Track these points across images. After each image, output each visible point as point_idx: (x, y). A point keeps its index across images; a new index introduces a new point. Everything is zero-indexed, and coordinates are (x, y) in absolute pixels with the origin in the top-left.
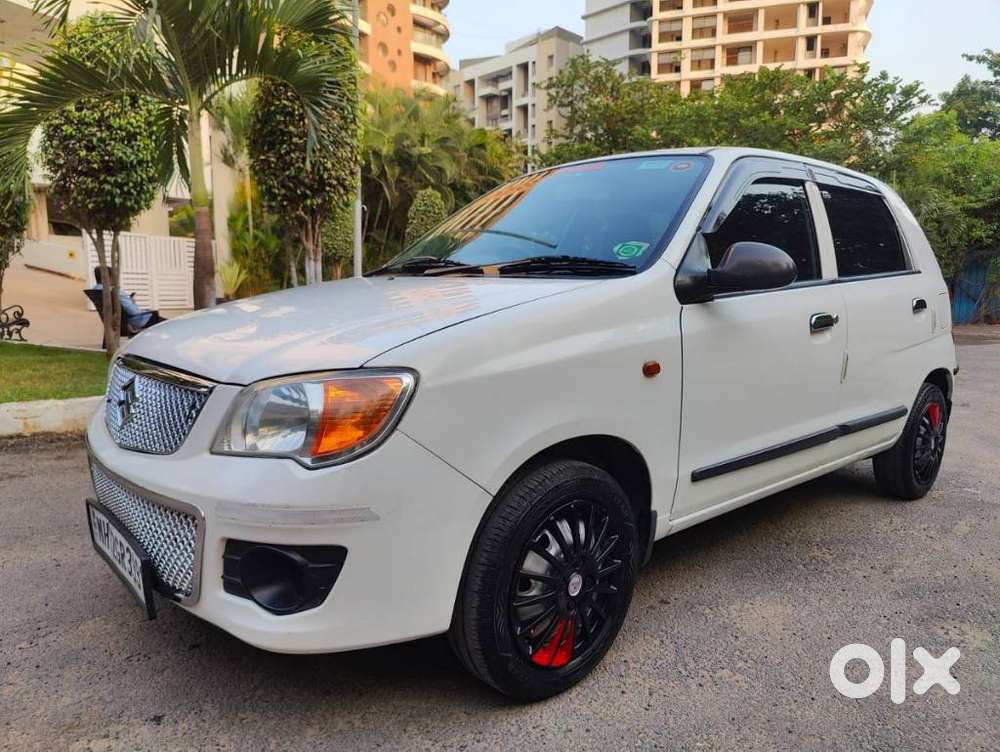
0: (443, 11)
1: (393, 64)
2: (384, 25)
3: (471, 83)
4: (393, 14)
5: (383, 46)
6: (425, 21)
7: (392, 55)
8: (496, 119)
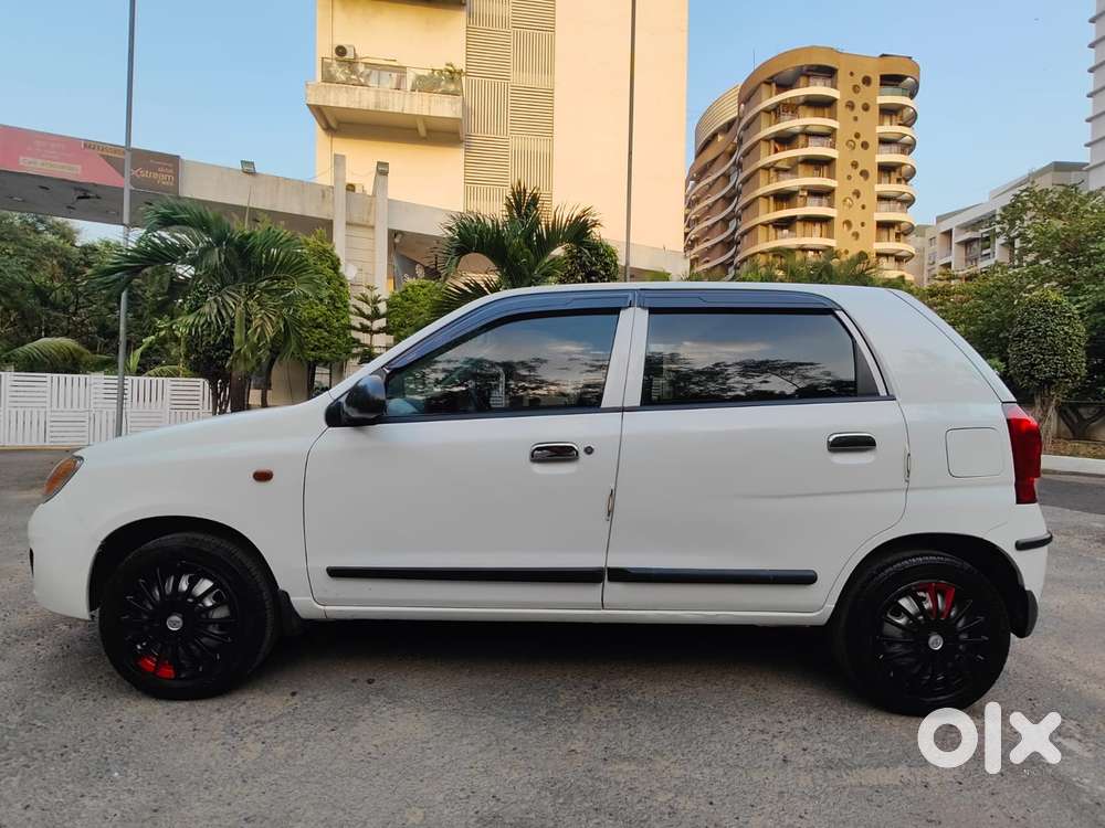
0: (910, 182)
1: (856, 235)
2: (850, 206)
3: (948, 233)
4: (858, 197)
5: (848, 223)
6: (888, 194)
7: (856, 227)
8: (976, 259)
